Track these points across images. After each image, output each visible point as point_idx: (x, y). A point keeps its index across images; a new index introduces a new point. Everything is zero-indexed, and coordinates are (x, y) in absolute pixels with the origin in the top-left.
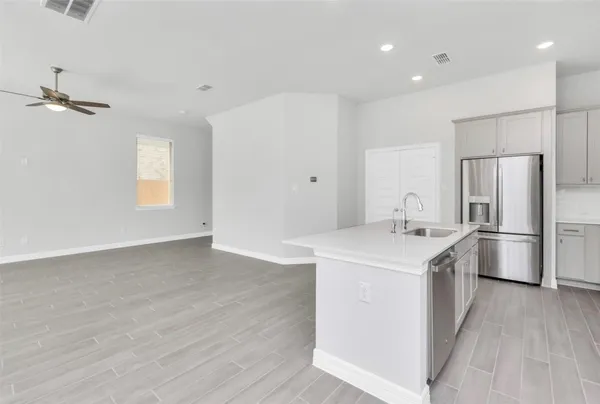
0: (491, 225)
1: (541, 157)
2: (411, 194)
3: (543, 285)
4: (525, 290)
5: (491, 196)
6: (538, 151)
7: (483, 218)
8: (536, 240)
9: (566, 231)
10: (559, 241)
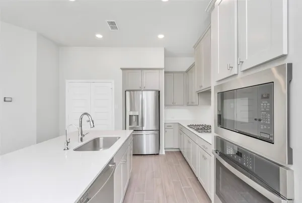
0: (139, 127)
1: (159, 92)
2: (86, 114)
3: (160, 154)
4: (153, 158)
5: (139, 112)
6: (157, 89)
7: (136, 123)
8: (157, 132)
9: (168, 126)
10: (165, 131)
